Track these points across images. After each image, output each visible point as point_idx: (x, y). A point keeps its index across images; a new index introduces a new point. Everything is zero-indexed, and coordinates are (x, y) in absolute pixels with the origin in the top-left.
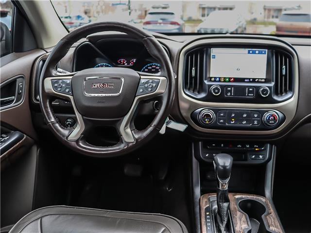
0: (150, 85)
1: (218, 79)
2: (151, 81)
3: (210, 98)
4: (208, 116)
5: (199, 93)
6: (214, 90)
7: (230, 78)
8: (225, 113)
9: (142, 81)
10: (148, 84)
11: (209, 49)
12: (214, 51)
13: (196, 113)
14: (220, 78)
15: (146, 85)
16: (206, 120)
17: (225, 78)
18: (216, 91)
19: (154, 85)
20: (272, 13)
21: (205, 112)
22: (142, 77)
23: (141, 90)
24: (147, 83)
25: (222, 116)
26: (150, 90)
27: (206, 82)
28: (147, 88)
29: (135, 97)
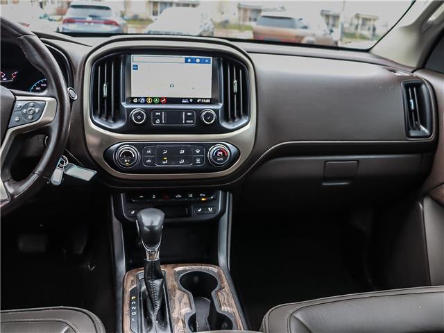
0: (30, 110)
1: (143, 100)
2: (32, 104)
3: (130, 128)
4: (127, 154)
5: (115, 121)
6: (136, 115)
7: (161, 99)
8: (153, 150)
9: (19, 104)
10: (27, 109)
11: (128, 56)
12: (136, 59)
13: (112, 152)
14: (146, 98)
15: (25, 111)
16: (126, 161)
17: (153, 98)
18: (139, 117)
19: (37, 110)
20: (249, 14)
21: (124, 149)
22: (18, 98)
23: (17, 119)
24: (26, 106)
25: (149, 154)
26: (30, 117)
27: (124, 104)
28: (25, 115)
29: (7, 129)
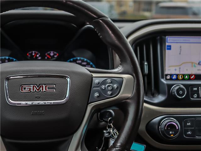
0: (109, 86)
1: (174, 77)
2: (109, 81)
4: (172, 127)
6: (178, 91)
7: (190, 75)
9: (96, 81)
10: (105, 85)
12: (170, 40)
14: (177, 75)
15: (103, 87)
16: (171, 133)
17: (183, 75)
18: (181, 92)
19: (115, 86)
22: (94, 75)
23: (96, 94)
24: (104, 83)
25: (189, 126)
26: (109, 93)
27: (163, 81)
28: (105, 90)
29: (88, 104)
